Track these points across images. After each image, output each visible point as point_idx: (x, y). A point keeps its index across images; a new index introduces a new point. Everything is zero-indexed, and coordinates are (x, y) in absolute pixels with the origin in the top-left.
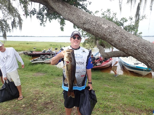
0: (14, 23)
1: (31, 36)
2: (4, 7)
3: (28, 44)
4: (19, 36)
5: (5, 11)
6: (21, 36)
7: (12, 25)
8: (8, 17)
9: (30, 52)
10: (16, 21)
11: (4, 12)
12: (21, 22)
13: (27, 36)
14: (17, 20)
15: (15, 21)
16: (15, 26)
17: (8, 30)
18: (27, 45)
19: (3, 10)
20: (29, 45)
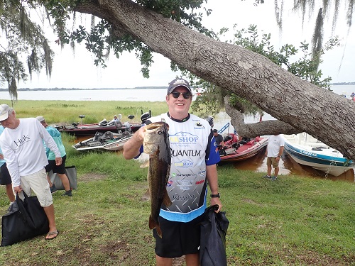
0: (33, 60)
1: (74, 89)
2: (10, 24)
3: (65, 106)
4: (45, 90)
5: (12, 32)
6: (50, 89)
7: (29, 63)
8: (19, 46)
9: (72, 127)
10: (38, 55)
11: (11, 34)
12: (50, 58)
13: (63, 89)
14: (40, 51)
15: (36, 54)
16: (36, 66)
17: (20, 76)
18: (64, 109)
19: (8, 30)
20: (69, 109)
